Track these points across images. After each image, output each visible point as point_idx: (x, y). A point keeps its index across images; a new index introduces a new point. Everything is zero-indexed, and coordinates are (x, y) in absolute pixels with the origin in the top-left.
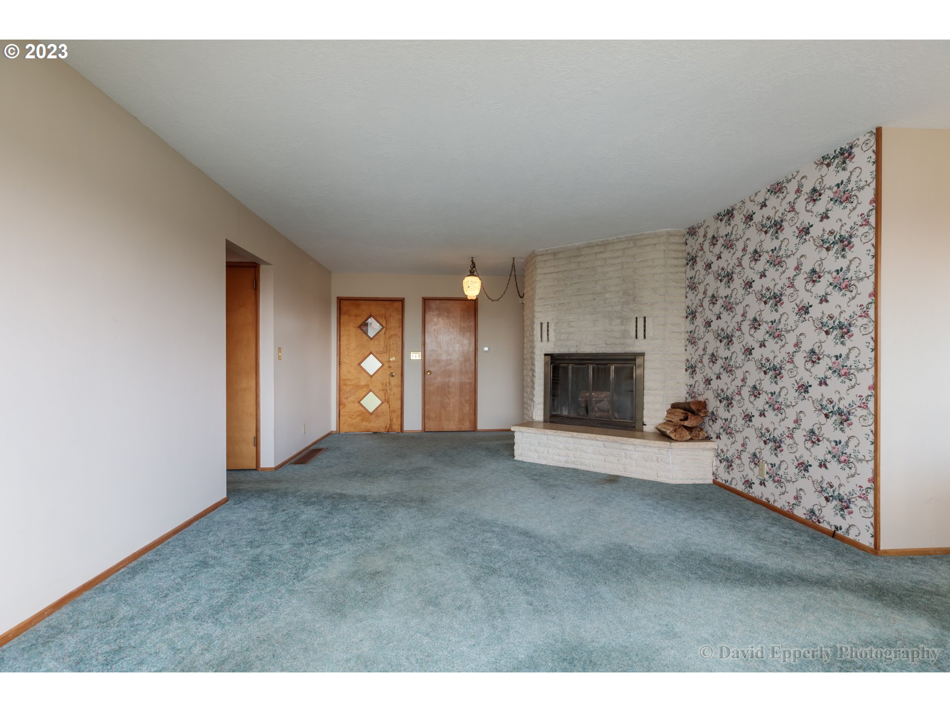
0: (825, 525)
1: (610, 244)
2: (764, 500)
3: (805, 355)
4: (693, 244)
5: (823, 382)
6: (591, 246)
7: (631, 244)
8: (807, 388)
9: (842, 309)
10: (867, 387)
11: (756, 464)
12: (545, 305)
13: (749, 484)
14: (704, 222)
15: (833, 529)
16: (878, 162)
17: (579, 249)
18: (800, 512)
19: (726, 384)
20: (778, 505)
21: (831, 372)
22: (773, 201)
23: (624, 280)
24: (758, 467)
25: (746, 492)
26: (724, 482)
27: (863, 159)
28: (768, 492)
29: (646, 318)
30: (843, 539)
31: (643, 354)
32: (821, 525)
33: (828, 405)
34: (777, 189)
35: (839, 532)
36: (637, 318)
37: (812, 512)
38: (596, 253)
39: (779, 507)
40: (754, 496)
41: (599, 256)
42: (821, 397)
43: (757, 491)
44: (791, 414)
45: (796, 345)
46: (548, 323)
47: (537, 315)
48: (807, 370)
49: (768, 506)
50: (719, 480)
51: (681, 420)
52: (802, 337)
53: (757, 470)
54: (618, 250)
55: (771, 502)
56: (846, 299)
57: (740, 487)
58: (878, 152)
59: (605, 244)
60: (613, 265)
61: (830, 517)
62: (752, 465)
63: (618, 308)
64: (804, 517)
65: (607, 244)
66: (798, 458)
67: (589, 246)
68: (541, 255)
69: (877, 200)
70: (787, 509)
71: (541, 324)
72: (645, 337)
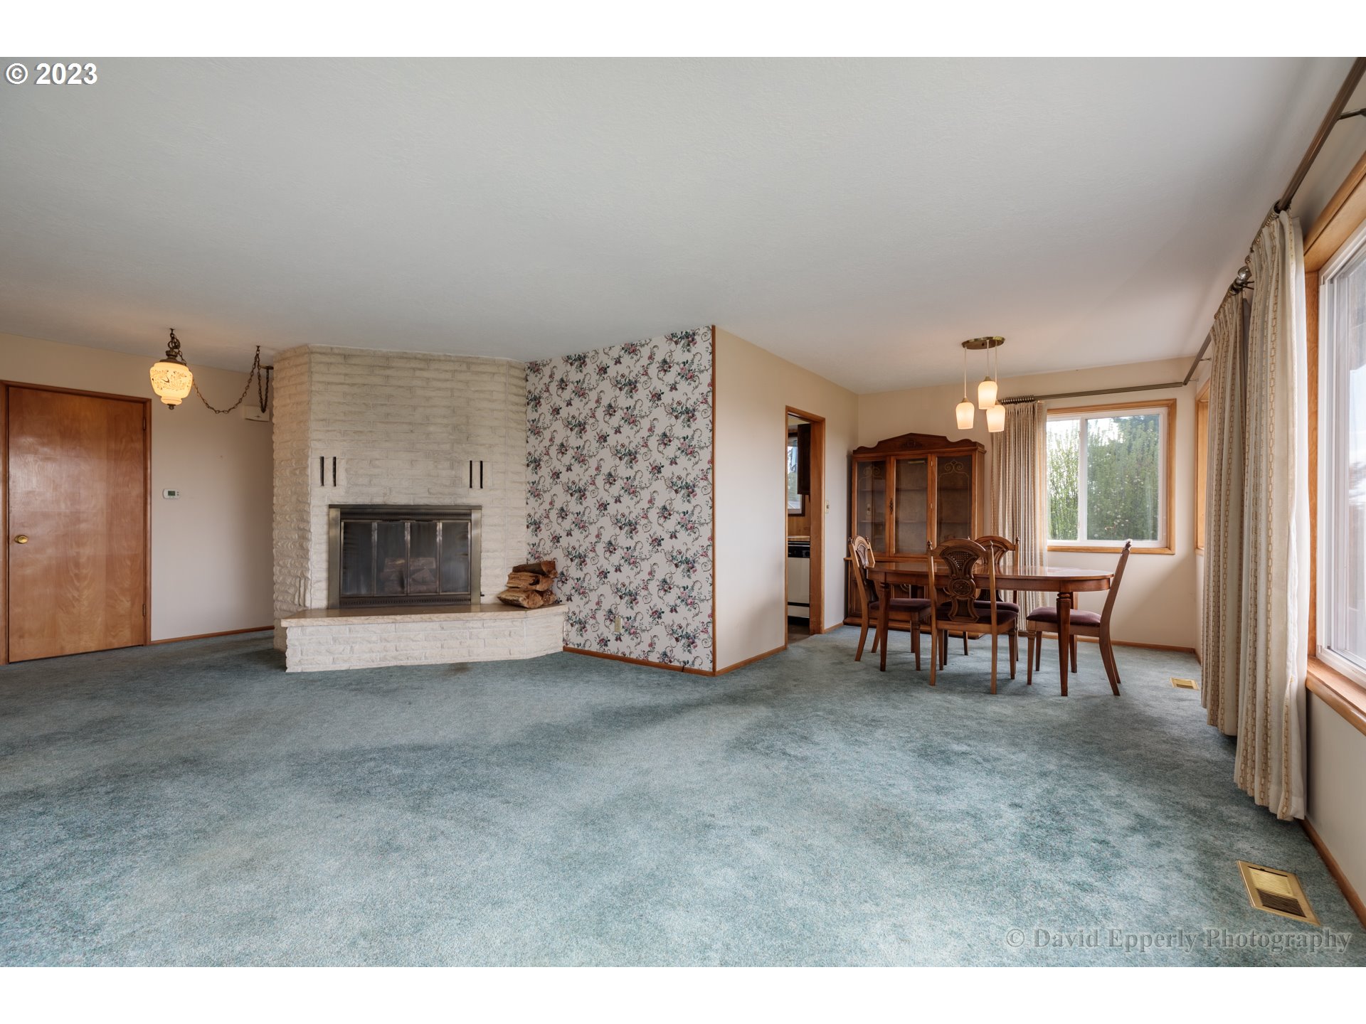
0: (676, 664)
1: (434, 360)
2: (620, 654)
3: (658, 511)
4: (537, 385)
5: (673, 536)
6: (406, 358)
7: (464, 367)
8: (660, 541)
9: (688, 472)
10: (707, 538)
11: (611, 620)
12: (328, 431)
13: (604, 642)
14: (551, 360)
15: (682, 664)
16: (713, 353)
17: (387, 357)
18: (654, 658)
19: (579, 540)
20: (634, 656)
21: (679, 526)
22: (626, 359)
23: (454, 412)
24: (613, 623)
25: (601, 651)
26: (576, 647)
27: (702, 346)
28: (627, 646)
29: (483, 464)
30: (691, 671)
31: (479, 508)
32: (672, 664)
33: (678, 556)
34: (631, 349)
35: (687, 666)
36: (471, 462)
37: (665, 654)
38: (414, 369)
39: (635, 657)
40: (609, 653)
41: (418, 373)
42: (672, 549)
43: (613, 648)
44: (646, 566)
45: (650, 502)
46: (335, 458)
47: (314, 444)
48: (660, 525)
49: (624, 659)
50: (571, 646)
51: (531, 584)
52: (655, 494)
53: (612, 627)
54: (447, 371)
55: (627, 655)
56: (691, 463)
57: (595, 647)
58: (713, 345)
59: (428, 360)
60: (439, 389)
61: (680, 655)
62: (608, 622)
63: (447, 447)
64: (657, 661)
65: (430, 360)
66: (652, 607)
67: (403, 357)
68: (320, 353)
69: (712, 384)
70: (642, 657)
71: (322, 459)
72: (481, 487)
